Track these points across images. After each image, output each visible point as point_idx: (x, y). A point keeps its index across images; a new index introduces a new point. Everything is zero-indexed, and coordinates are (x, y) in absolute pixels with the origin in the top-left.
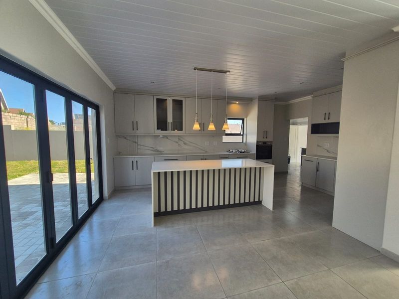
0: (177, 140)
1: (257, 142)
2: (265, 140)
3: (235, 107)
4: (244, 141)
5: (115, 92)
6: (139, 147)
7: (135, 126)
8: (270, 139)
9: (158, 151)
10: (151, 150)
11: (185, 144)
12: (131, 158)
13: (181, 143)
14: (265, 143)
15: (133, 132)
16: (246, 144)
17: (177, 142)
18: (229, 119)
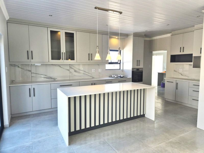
0: (68, 68)
1: (133, 69)
2: (138, 67)
3: (114, 41)
4: (121, 68)
5: (8, 22)
6: (33, 75)
7: (30, 55)
8: (141, 66)
9: (51, 78)
10: (45, 78)
11: (75, 71)
12: (28, 86)
13: (72, 71)
14: (138, 69)
15: (29, 61)
16: (123, 70)
17: (69, 70)
18: (111, 50)
